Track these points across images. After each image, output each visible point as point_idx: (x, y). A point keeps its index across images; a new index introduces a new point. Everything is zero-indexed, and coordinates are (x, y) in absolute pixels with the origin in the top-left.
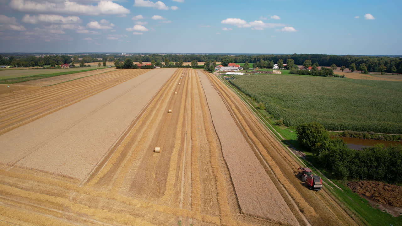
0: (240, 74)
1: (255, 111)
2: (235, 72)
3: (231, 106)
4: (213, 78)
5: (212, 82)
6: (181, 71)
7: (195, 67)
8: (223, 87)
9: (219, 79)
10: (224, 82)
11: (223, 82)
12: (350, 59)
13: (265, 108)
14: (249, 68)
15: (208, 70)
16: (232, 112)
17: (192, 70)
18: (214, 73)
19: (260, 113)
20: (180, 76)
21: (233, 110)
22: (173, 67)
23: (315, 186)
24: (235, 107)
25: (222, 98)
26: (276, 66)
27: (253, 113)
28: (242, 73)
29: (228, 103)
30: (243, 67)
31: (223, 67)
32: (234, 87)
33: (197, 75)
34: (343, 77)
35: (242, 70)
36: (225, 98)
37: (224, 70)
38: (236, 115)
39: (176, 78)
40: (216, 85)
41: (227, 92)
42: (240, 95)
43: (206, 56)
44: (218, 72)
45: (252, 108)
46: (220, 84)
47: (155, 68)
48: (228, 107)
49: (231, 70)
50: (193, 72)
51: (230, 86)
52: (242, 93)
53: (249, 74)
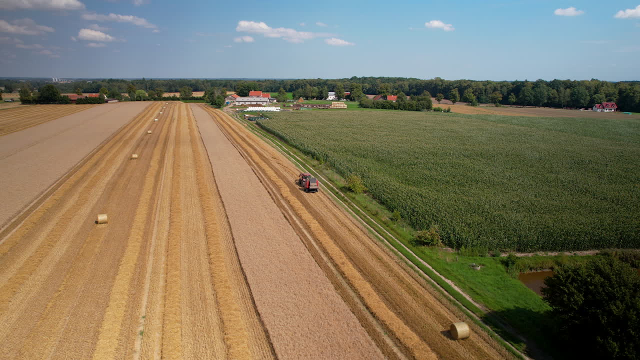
0: (273, 109)
1: (342, 199)
2: (265, 106)
3: (278, 188)
4: (223, 117)
5: (222, 126)
6: (160, 105)
7: (187, 99)
8: (248, 137)
9: (235, 120)
10: (248, 125)
11: (246, 125)
12: (440, 83)
13: (366, 189)
14: (287, 98)
15: (212, 104)
16: (286, 206)
17: (183, 105)
18: (225, 108)
19: (358, 203)
20: (155, 115)
21: (285, 199)
22: (144, 100)
23: (311, 187)
24: (288, 189)
25: (250, 164)
26: (331, 96)
27: (340, 207)
28: (277, 108)
29: (269, 179)
30: (276, 98)
31: (239, 99)
32: (273, 136)
33: (191, 113)
34: (448, 111)
35: (275, 104)
36: (257, 164)
37: (243, 103)
38: (297, 215)
39: (146, 121)
40: (231, 131)
41: (259, 149)
42: (290, 155)
43: (207, 81)
44: (231, 108)
45: (332, 189)
46: (241, 131)
47: (107, 102)
48: (271, 189)
49: (255, 103)
50: (182, 109)
51: (263, 135)
52: (294, 149)
53: (291, 110)
